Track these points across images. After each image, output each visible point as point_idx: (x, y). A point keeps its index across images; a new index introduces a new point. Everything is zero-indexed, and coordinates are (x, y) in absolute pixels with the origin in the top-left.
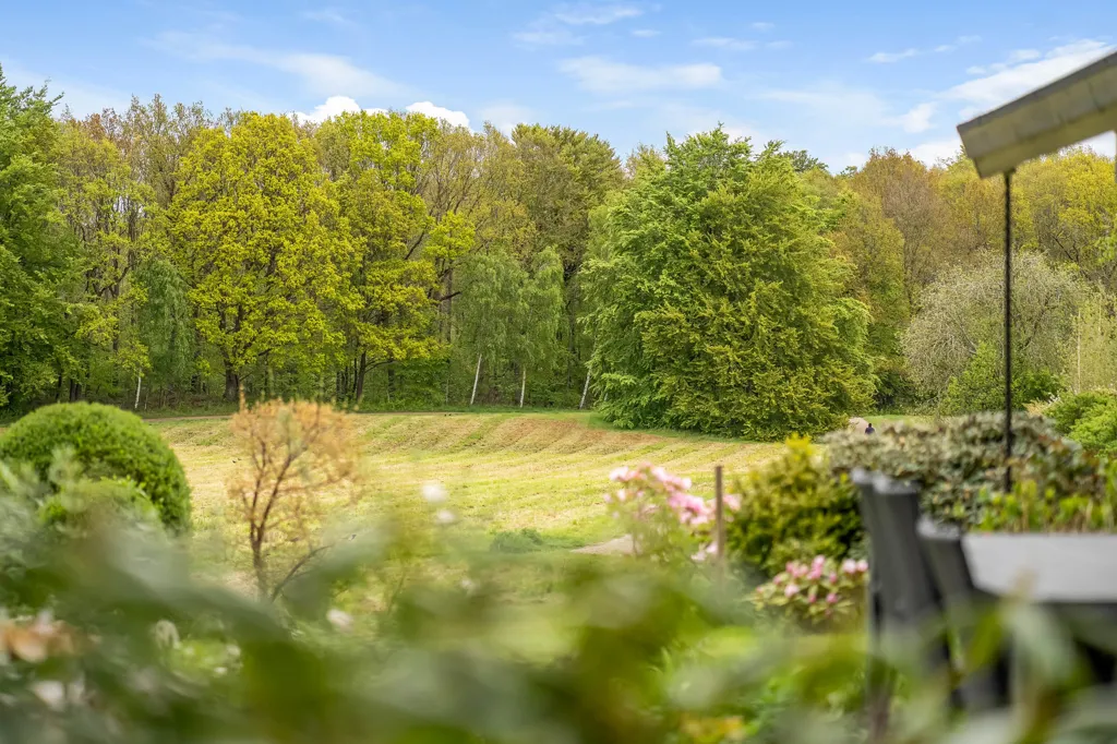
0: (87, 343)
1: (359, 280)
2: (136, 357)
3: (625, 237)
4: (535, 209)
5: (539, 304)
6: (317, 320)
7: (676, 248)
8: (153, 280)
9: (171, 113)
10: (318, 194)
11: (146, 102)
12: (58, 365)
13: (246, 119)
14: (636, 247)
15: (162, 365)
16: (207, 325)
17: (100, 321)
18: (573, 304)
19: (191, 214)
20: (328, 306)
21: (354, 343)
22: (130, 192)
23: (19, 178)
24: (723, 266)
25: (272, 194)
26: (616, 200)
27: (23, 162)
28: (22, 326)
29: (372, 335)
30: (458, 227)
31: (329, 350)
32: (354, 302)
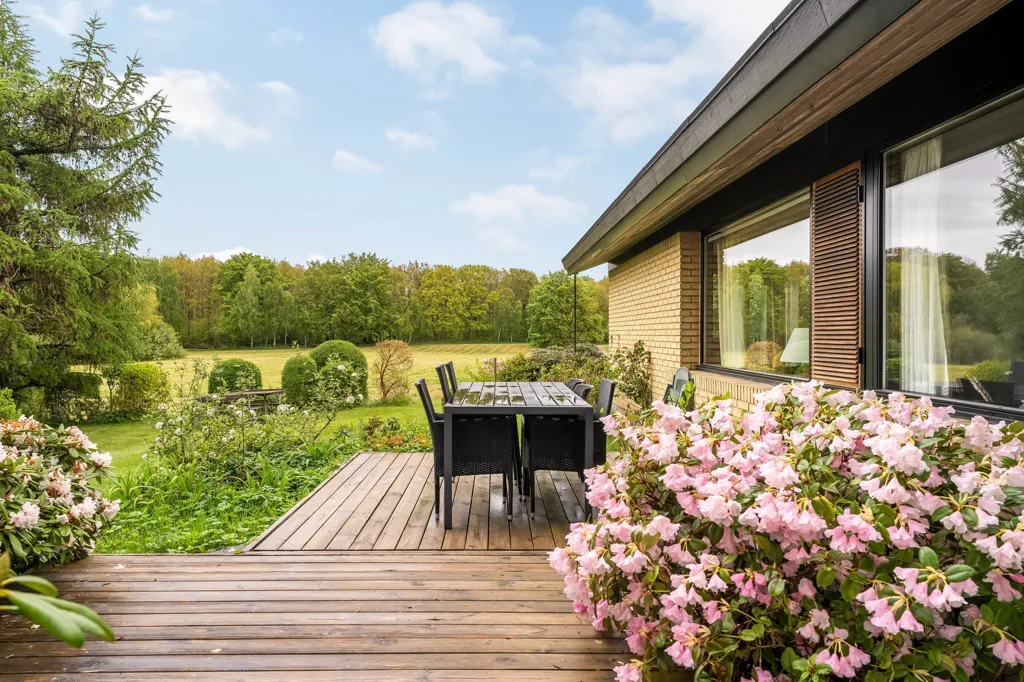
0: (397, 325)
1: (468, 309)
2: (410, 329)
3: (538, 297)
4: (515, 291)
5: (516, 315)
6: (458, 319)
7: (551, 301)
8: (414, 308)
9: (420, 266)
10: (458, 286)
11: (413, 262)
12: (390, 331)
13: (439, 266)
14: (541, 300)
15: (417, 331)
16: (429, 321)
17: (400, 319)
18: (525, 315)
19: (424, 291)
20: (460, 316)
21: (467, 325)
22: (409, 287)
23: (380, 282)
24: (564, 305)
25: (446, 287)
26: (536, 288)
27: (380, 278)
28: (380, 321)
29: (473, 324)
30: (494, 296)
31: (460, 327)
32: (467, 315)
